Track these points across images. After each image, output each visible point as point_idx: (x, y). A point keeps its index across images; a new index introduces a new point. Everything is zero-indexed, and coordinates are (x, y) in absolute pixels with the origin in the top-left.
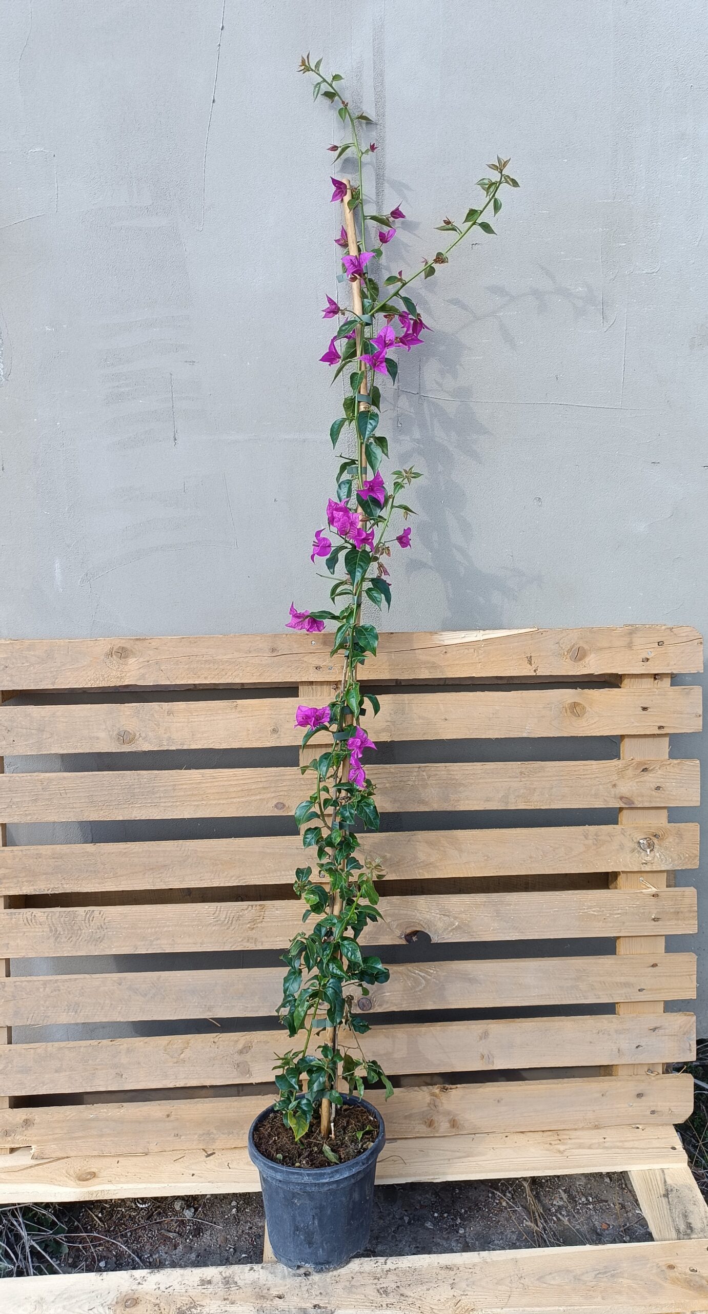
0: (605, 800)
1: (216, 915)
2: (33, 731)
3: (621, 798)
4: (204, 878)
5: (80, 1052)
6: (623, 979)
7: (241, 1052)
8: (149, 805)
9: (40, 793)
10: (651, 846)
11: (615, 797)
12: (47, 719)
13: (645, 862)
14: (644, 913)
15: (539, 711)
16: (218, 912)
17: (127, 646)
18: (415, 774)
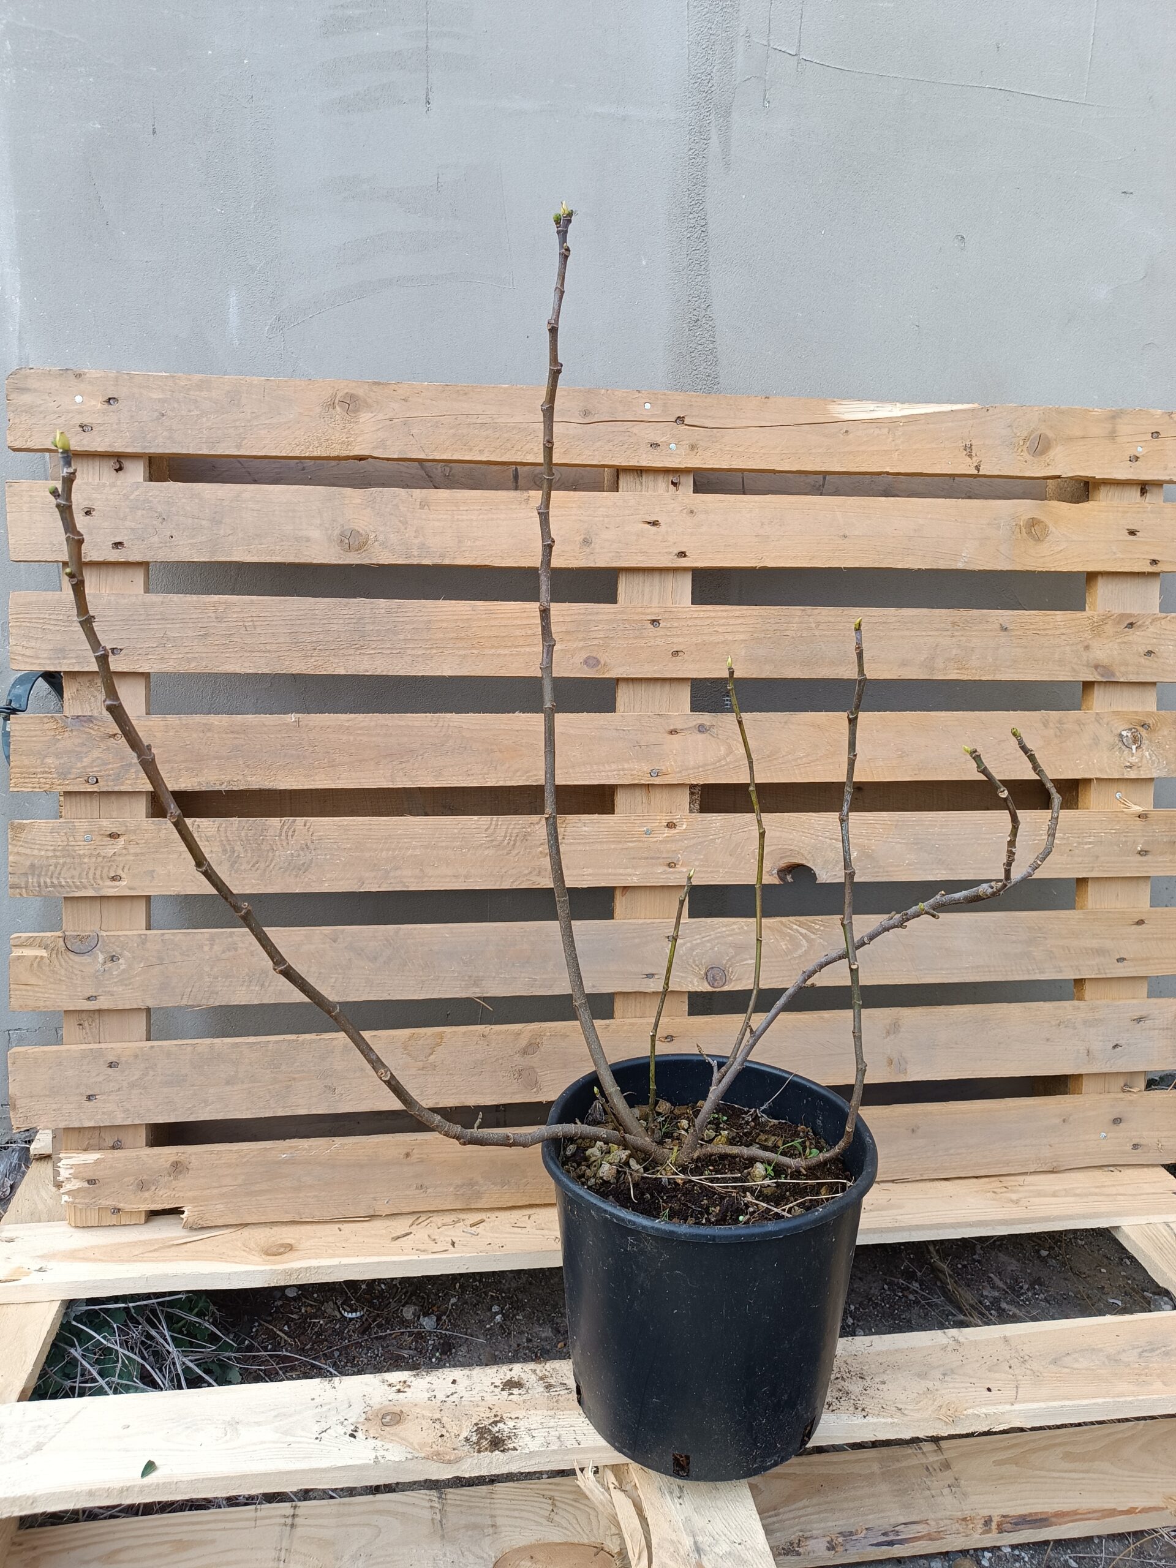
0: (1074, 670)
1: (490, 831)
2: (204, 522)
3: (1096, 667)
4: (472, 772)
5: (267, 1050)
6: (1094, 943)
7: (524, 1052)
8: (389, 652)
9: (213, 624)
10: (1137, 740)
11: (1088, 665)
12: (226, 503)
13: (1128, 764)
14: (1126, 842)
15: (982, 529)
16: (493, 827)
17: (360, 392)
18: (797, 619)
